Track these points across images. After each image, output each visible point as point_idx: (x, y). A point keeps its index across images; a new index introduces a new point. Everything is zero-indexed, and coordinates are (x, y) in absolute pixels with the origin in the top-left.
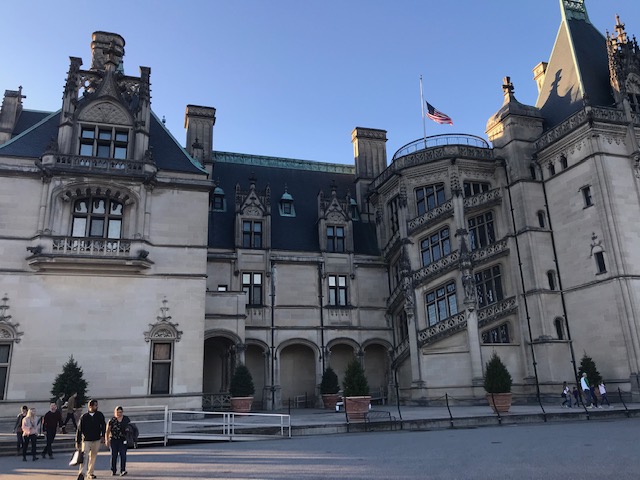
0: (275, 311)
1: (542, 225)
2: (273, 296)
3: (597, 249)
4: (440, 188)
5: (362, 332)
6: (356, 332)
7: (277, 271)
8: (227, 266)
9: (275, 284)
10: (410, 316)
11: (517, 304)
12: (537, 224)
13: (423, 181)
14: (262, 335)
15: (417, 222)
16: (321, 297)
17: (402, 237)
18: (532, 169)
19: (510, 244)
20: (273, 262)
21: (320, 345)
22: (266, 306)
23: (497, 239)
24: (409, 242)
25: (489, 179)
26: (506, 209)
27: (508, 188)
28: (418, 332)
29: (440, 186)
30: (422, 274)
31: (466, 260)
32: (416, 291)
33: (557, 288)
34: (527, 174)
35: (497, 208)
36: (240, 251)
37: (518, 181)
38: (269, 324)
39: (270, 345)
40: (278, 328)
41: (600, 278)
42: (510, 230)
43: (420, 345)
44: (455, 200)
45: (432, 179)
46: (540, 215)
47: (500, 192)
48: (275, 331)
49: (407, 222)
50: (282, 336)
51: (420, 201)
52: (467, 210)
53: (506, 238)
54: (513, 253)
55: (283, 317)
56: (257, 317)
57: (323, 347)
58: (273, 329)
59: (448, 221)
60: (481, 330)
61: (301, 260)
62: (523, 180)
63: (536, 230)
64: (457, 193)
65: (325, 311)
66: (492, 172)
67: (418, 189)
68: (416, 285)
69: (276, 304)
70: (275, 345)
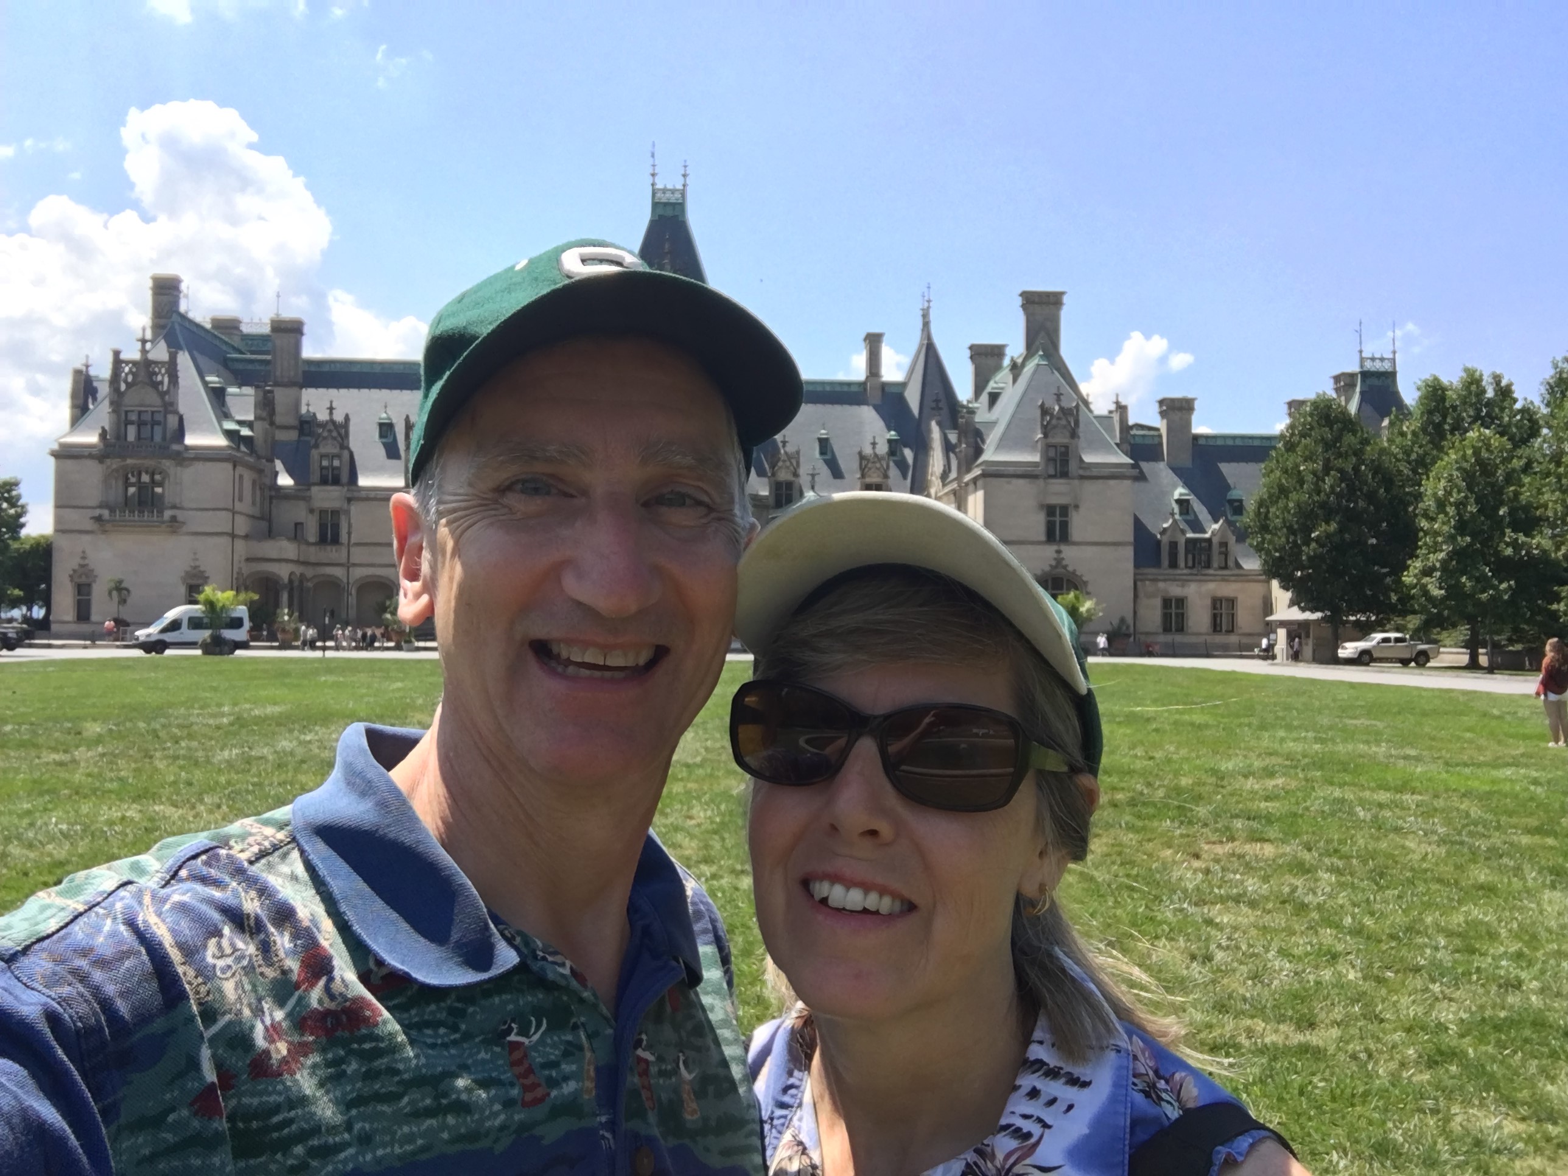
0: (352, 550)
7: (355, 509)
8: (302, 505)
9: (352, 521)
14: (338, 572)
20: (349, 500)
22: (342, 544)
36: (315, 490)
38: (344, 560)
39: (345, 580)
40: (354, 565)
48: (351, 569)
50: (358, 573)
55: (358, 555)
56: (331, 553)
58: (348, 565)
69: (353, 541)
70: (351, 581)
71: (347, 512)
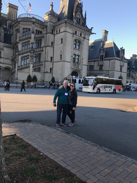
1: (52, 45)
3: (61, 54)
4: (29, 30)
5: (4, 64)
6: (2, 64)
10: (17, 62)
11: (43, 63)
12: (51, 45)
13: (25, 27)
15: (22, 38)
17: (17, 41)
18: (53, 30)
19: (44, 49)
23: (41, 47)
24: (19, 43)
25: (42, 30)
26: (45, 39)
27: (46, 34)
28: (18, 66)
29: (29, 29)
30: (21, 52)
31: (32, 51)
32: (19, 56)
33: (52, 61)
34: (51, 32)
35: (43, 39)
37: (48, 33)
41: (60, 60)
42: (45, 45)
43: (18, 70)
44: (32, 34)
45: (28, 27)
46: (52, 43)
47: (44, 35)
49: (19, 37)
51: (24, 32)
52: (35, 38)
53: (43, 47)
54: (44, 51)
59: (30, 40)
60: (33, 68)
62: (50, 33)
63: (50, 47)
64: (33, 33)
66: (43, 29)
67: (24, 29)
68: (19, 55)
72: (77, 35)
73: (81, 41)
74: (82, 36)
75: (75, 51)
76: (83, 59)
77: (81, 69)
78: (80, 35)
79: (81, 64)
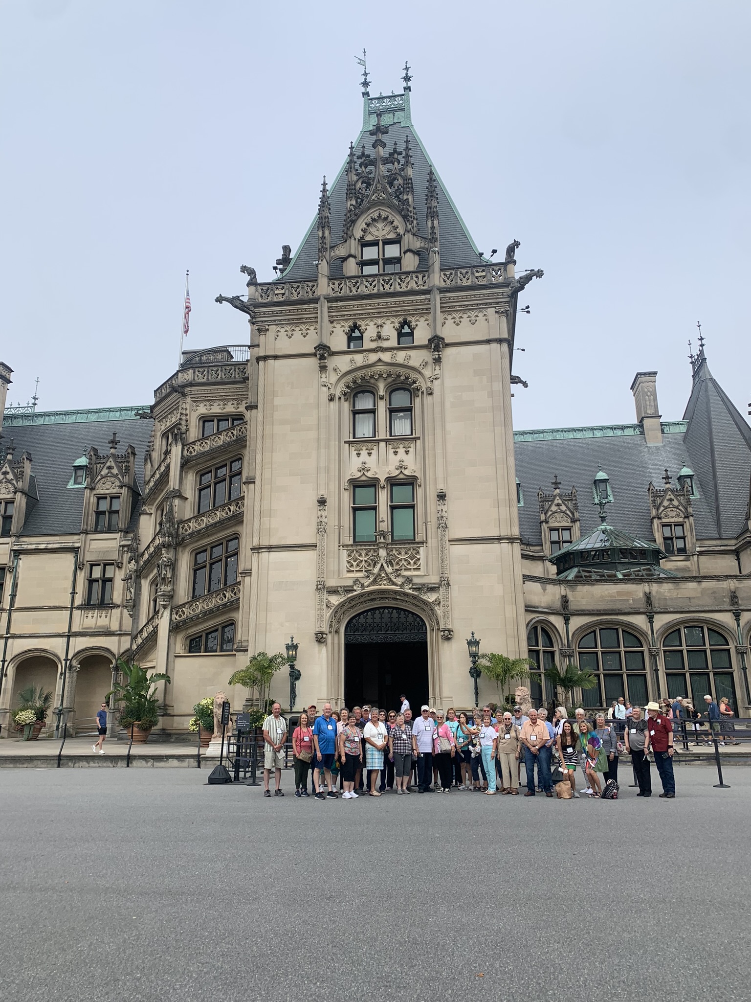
0: (14, 615)
2: (13, 596)
5: (122, 638)
7: (24, 562)
9: (18, 580)
11: (241, 593)
16: (73, 593)
20: (17, 554)
21: (63, 657)
22: (3, 609)
25: (242, 408)
38: (4, 631)
40: (14, 637)
44: (174, 448)
48: (10, 641)
50: (18, 646)
52: (186, 461)
55: (21, 623)
57: (66, 660)
58: (7, 637)
60: (183, 633)
61: (50, 546)
64: (176, 438)
65: (76, 613)
68: (140, 572)
69: (16, 606)
70: (8, 658)
71: (13, 570)
72: (368, 344)
73: (413, 375)
74: (422, 335)
75: (371, 462)
76: (442, 497)
77: (433, 579)
78: (393, 342)
79: (432, 542)
